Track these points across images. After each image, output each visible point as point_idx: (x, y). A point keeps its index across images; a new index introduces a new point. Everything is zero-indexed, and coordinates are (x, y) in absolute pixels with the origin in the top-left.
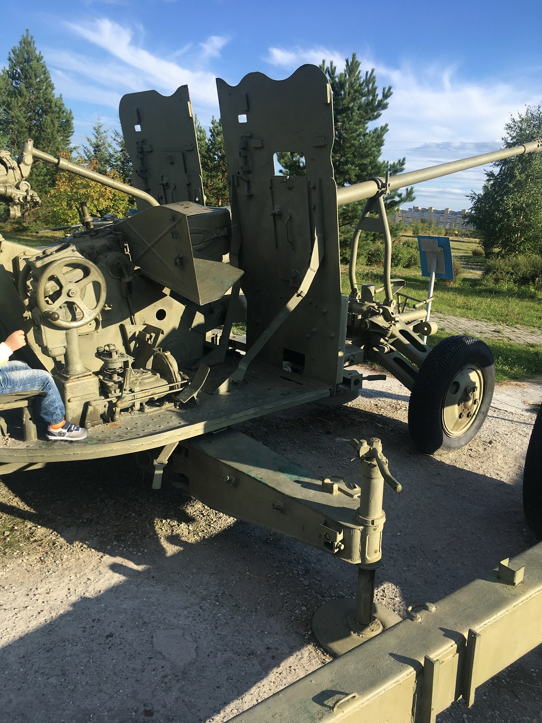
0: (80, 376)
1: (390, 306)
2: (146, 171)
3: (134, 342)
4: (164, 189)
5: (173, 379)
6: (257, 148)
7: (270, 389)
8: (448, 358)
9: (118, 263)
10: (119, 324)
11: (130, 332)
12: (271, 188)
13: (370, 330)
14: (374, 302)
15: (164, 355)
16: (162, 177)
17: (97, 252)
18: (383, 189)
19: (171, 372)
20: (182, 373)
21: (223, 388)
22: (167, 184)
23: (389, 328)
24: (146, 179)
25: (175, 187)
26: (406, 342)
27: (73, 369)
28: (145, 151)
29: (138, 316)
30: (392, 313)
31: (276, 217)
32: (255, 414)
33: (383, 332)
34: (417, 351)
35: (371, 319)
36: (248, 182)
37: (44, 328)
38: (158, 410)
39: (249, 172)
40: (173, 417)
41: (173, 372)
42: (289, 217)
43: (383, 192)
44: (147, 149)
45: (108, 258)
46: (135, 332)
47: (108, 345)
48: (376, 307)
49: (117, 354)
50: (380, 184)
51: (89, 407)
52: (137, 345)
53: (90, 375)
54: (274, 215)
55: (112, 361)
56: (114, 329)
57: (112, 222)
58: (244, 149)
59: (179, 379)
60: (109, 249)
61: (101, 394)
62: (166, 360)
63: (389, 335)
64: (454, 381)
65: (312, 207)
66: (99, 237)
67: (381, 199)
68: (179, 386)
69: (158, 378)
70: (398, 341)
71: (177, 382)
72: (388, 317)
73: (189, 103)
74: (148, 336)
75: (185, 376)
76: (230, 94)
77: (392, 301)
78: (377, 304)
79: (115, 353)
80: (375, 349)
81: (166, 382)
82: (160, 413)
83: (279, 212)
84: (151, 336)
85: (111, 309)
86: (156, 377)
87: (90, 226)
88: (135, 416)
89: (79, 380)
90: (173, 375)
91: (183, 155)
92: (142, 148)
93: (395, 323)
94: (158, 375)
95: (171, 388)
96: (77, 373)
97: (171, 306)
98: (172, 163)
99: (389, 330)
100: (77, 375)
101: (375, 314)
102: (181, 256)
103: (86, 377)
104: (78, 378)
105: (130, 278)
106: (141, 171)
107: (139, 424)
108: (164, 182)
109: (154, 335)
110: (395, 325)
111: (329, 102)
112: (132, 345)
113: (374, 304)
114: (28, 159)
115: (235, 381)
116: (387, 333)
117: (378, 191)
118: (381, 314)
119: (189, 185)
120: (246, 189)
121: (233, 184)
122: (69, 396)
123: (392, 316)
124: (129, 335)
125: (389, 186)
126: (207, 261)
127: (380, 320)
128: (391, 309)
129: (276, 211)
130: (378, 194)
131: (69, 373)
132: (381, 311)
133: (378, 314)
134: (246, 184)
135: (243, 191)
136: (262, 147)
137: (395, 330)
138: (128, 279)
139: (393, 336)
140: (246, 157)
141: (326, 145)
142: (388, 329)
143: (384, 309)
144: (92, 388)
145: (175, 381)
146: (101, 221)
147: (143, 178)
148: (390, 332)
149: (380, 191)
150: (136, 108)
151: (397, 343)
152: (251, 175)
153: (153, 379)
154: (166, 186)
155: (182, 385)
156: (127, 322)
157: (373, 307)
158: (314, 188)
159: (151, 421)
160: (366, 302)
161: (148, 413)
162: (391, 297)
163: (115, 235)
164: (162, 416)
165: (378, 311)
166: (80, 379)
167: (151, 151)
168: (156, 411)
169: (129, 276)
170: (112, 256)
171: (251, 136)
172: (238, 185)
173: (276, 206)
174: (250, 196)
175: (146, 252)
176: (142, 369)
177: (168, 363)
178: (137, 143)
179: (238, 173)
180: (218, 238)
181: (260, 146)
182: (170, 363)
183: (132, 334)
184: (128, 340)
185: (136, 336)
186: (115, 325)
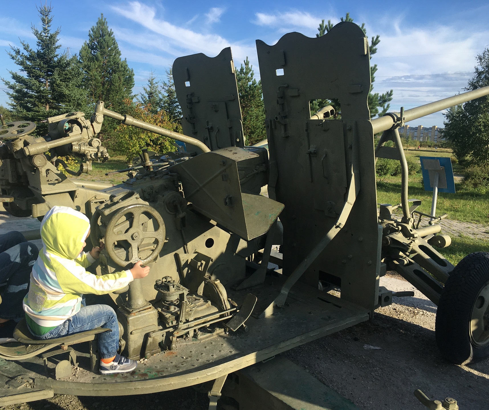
0: (141, 309)
1: (408, 224)
2: (194, 118)
3: (187, 268)
4: (209, 132)
5: (223, 307)
6: (293, 97)
7: (310, 313)
8: (473, 275)
9: (174, 201)
10: (174, 253)
11: (183, 260)
12: (307, 130)
13: (392, 246)
14: (392, 220)
15: (214, 283)
16: (208, 122)
17: (155, 191)
18: (398, 122)
19: (221, 300)
20: (230, 300)
21: (269, 311)
22: (212, 128)
23: (410, 244)
24: (194, 124)
25: (219, 130)
26: (427, 257)
27: (135, 303)
28: (193, 101)
29: (191, 245)
30: (411, 230)
31: (311, 155)
32: (301, 341)
33: (404, 248)
34: (438, 265)
35: (391, 236)
36: (285, 126)
37: (110, 269)
38: (210, 336)
39: (286, 117)
40: (224, 345)
41: (223, 300)
42: (324, 155)
43: (398, 125)
44: (195, 100)
45: (165, 197)
46: (188, 260)
47: (166, 278)
48: (395, 224)
49: (173, 287)
50: (396, 118)
51: (149, 338)
52: (190, 271)
53: (150, 308)
54: (310, 154)
55: (169, 294)
56: (170, 257)
57: (168, 163)
58: (282, 98)
59: (229, 307)
60: (165, 188)
61: (159, 324)
62: (217, 288)
63: (409, 251)
64: (480, 295)
65: (348, 147)
66: (157, 178)
67: (397, 131)
68: (229, 314)
69: (209, 305)
70: (419, 255)
71: (227, 310)
72: (407, 234)
73: (231, 62)
74: (199, 264)
75: (233, 302)
76: (269, 53)
77: (409, 219)
78: (396, 221)
79: (172, 286)
80: (396, 262)
81: (216, 310)
82: (211, 340)
83: (315, 151)
84: (202, 264)
85: (168, 241)
86: (207, 304)
87: (150, 169)
88: (189, 343)
89: (140, 314)
90: (223, 303)
91: (226, 104)
92: (191, 100)
93: (414, 239)
94: (210, 302)
95: (222, 316)
96: (138, 307)
97: (218, 235)
98: (216, 111)
99: (410, 246)
100: (139, 309)
101: (394, 231)
102: (231, 196)
103: (147, 310)
104: (139, 311)
105: (184, 214)
106: (190, 118)
107: (193, 352)
108: (210, 127)
109: (204, 262)
110: (414, 241)
111: (366, 53)
112: (185, 271)
113: (393, 222)
114: (100, 118)
115: (278, 306)
116: (408, 249)
117: (394, 125)
118: (400, 231)
119: (230, 128)
120: (283, 132)
121: (271, 128)
122: (131, 328)
123: (411, 233)
124: (183, 263)
125: (404, 119)
126: (250, 195)
127: (399, 237)
128: (409, 226)
129: (312, 149)
130: (394, 127)
131: (131, 307)
132: (400, 228)
133: (397, 231)
134: (283, 127)
135: (280, 133)
136: (299, 96)
137: (415, 246)
138: (181, 215)
139: (413, 251)
140: (283, 104)
141: (362, 92)
142: (408, 245)
143: (402, 226)
144: (151, 320)
145: (225, 309)
146: (158, 162)
147: (191, 124)
148: (411, 248)
149: (396, 124)
150: (186, 68)
151: (418, 258)
152: (287, 120)
153: (204, 307)
154: (210, 130)
155: (231, 313)
156: (180, 251)
157: (392, 224)
158: (350, 130)
159: (205, 349)
160: (385, 220)
161: (201, 339)
162: (409, 215)
163: (170, 176)
164: (214, 343)
165: (397, 229)
166: (141, 312)
167: (199, 102)
168: (207, 337)
169: (183, 212)
170: (168, 195)
171: (288, 87)
172: (276, 128)
173: (311, 146)
174: (287, 137)
175: (198, 191)
176: (194, 296)
177: (218, 292)
178: (187, 96)
179: (276, 118)
180: (257, 174)
181: (297, 95)
182: (220, 292)
183: (185, 262)
184: (182, 266)
185: (189, 263)
186: (171, 254)
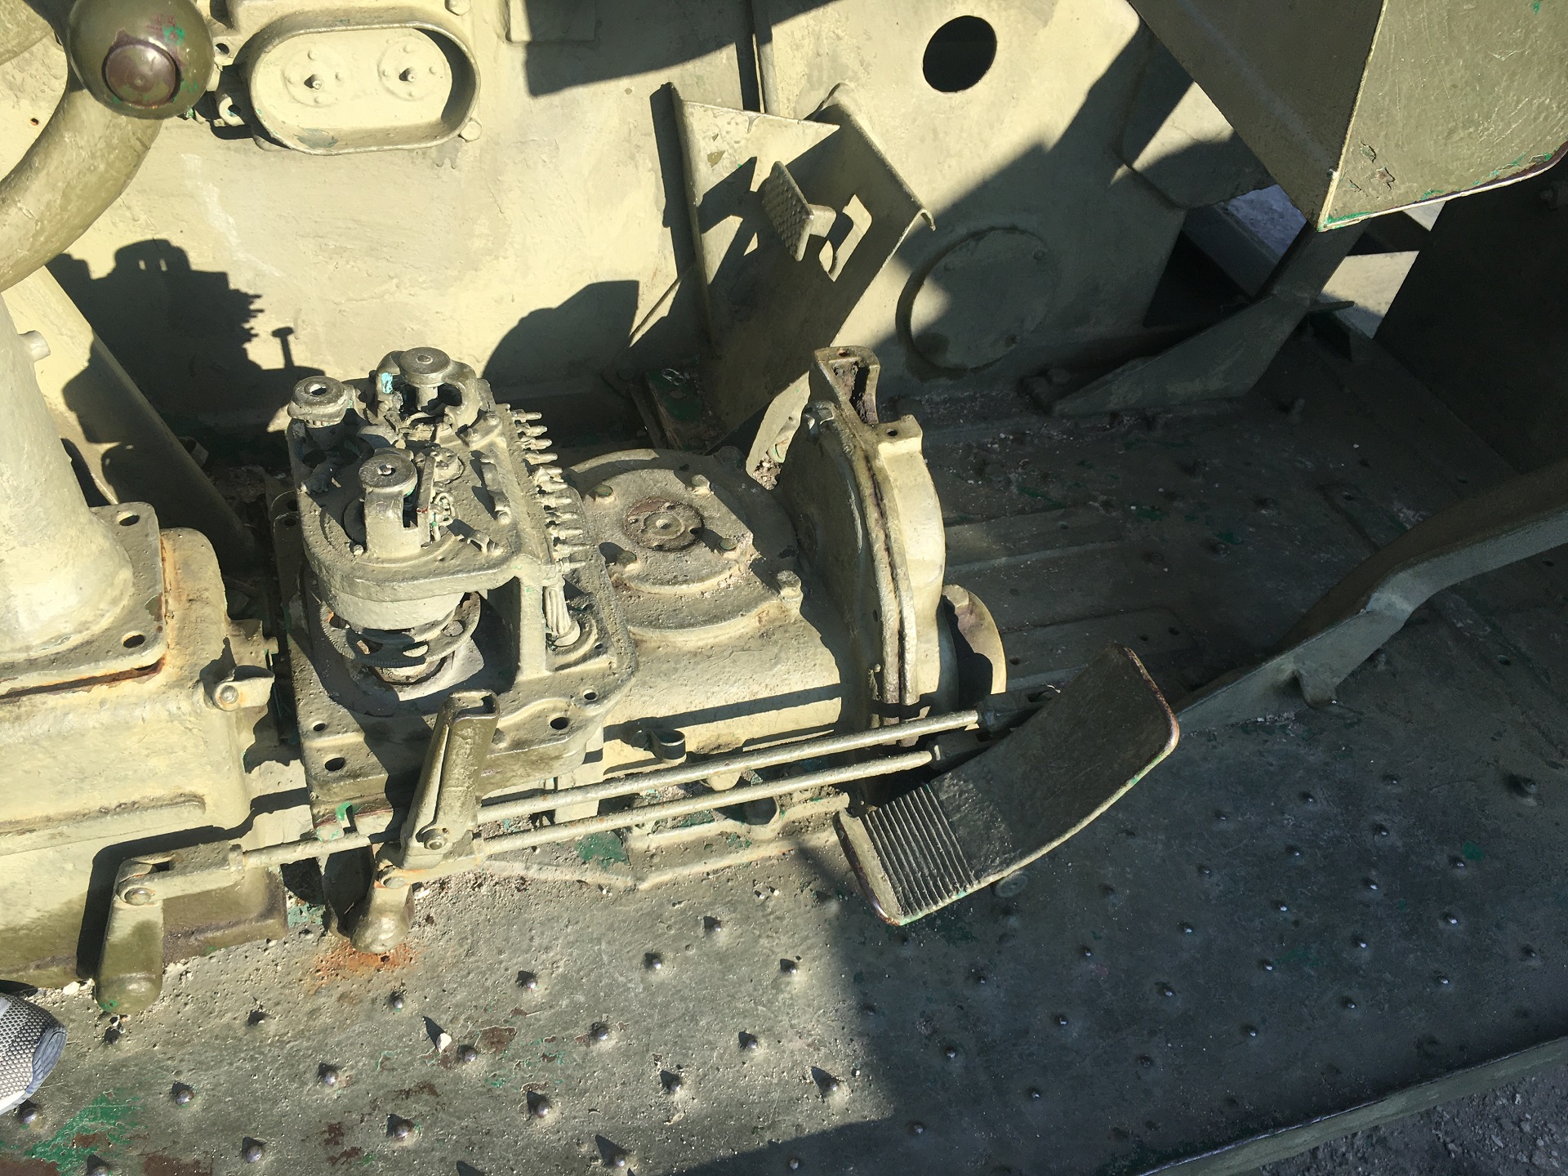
0: (33, 679)
3: (733, 223)
5: (880, 677)
10: (653, 81)
11: (715, 158)
15: (868, 459)
40: (800, 977)
46: (752, 162)
52: (753, 245)
53: (154, 668)
62: (873, 514)
69: (784, 611)
74: (821, 220)
75: (978, 626)
81: (829, 675)
82: (718, 884)
84: (843, 226)
86: (770, 606)
88: (549, 876)
94: (792, 596)
103: (100, 691)
104: (15, 695)
107: (540, 991)
109: (862, 219)
112: (719, 239)
124: (707, 177)
153: (737, 628)
166: (32, 700)
182: (888, 550)
183: (724, 170)
184: (698, 201)
185: (754, 187)
186: (625, 83)
